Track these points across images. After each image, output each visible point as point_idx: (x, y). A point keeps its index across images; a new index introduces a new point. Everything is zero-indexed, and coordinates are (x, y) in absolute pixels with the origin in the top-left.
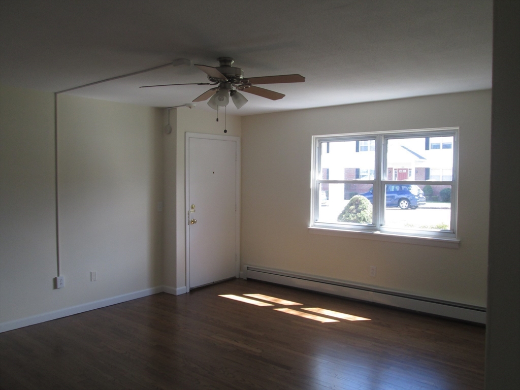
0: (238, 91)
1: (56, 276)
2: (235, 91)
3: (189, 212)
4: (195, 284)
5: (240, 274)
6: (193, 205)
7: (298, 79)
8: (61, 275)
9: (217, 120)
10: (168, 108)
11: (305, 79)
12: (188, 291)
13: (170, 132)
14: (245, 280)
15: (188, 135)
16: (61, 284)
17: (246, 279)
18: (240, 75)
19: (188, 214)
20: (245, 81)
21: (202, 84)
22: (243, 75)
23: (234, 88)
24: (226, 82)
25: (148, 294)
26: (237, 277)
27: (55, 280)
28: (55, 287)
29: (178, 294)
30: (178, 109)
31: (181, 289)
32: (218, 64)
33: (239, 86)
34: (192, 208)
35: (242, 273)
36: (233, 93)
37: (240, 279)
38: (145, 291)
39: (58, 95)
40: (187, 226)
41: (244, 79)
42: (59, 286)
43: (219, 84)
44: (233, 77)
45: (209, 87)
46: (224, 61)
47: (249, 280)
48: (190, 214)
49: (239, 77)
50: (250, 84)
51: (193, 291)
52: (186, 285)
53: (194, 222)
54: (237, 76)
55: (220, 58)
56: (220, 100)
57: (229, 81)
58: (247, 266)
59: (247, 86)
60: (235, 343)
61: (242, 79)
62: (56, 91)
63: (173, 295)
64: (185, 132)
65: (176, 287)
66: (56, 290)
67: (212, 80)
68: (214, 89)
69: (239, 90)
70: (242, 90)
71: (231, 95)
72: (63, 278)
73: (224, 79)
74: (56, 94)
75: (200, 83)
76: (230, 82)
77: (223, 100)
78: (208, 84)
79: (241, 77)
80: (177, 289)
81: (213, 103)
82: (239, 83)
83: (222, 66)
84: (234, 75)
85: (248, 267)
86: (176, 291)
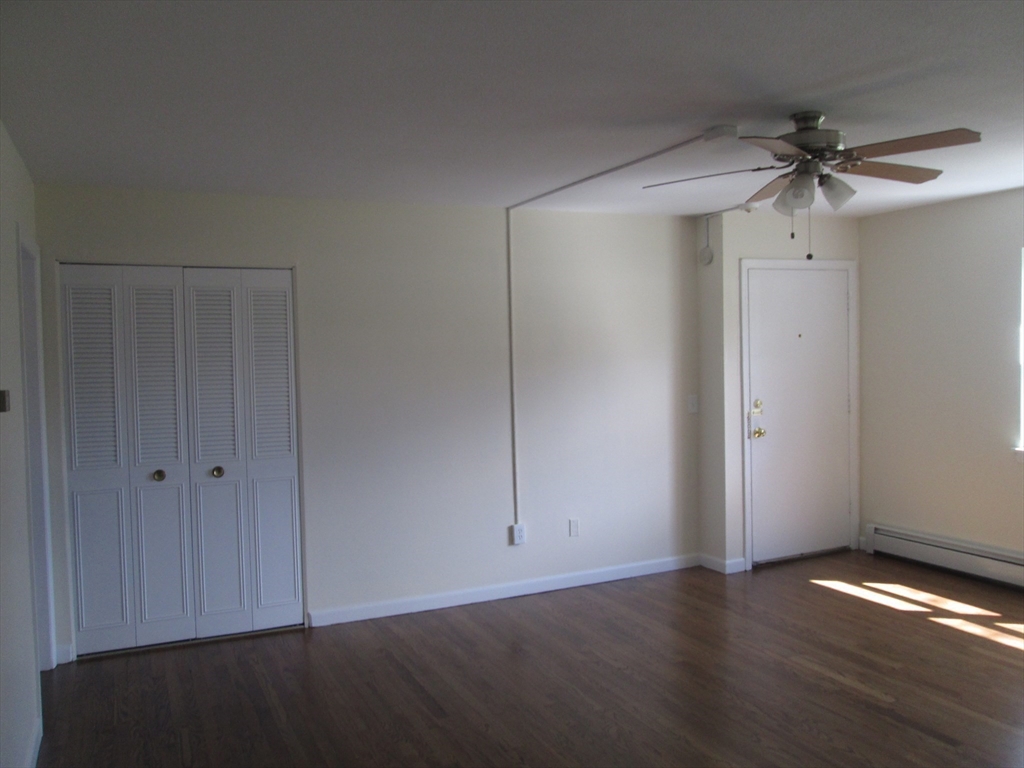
0: (835, 175)
1: (512, 523)
2: (828, 176)
3: (749, 414)
4: (763, 556)
5: (859, 541)
6: (757, 401)
7: (964, 137)
8: (520, 522)
9: (793, 236)
10: (707, 215)
11: (981, 136)
12: (749, 567)
13: (711, 261)
14: (870, 555)
15: (746, 264)
16: (521, 537)
17: (872, 552)
18: (837, 143)
19: (749, 418)
20: (848, 154)
21: (759, 169)
22: (844, 143)
23: (826, 170)
24: (809, 161)
25: (672, 567)
26: (853, 546)
27: (511, 530)
28: (511, 541)
29: (728, 571)
30: (725, 215)
31: (734, 562)
32: (790, 128)
33: (838, 164)
34: (756, 406)
35: (862, 539)
36: (824, 180)
37: (858, 551)
38: (666, 560)
39: (512, 212)
40: (747, 441)
41: (845, 150)
42: (517, 541)
43: (794, 167)
44: (823, 150)
45: (773, 175)
46: (805, 119)
47: (879, 555)
48: (752, 419)
49: (836, 147)
50: (859, 159)
51: (758, 567)
52: (744, 556)
53: (760, 433)
54: (831, 147)
55: (795, 115)
56: (796, 196)
57: (814, 158)
58: (874, 526)
59: (853, 163)
60: (840, 678)
61: (841, 151)
62: (508, 205)
63: (719, 573)
64: (740, 260)
65: (724, 558)
66: (512, 547)
67: (779, 160)
68: (785, 176)
69: (838, 171)
70: (845, 170)
71: (821, 184)
72: (524, 527)
73: (804, 156)
74: (508, 210)
75: (756, 168)
76: (817, 160)
77: (802, 196)
78: (772, 168)
79: (841, 147)
80: (728, 562)
81: (782, 204)
82: (834, 159)
83: (800, 130)
84: (824, 145)
85: (876, 529)
86: (724, 566)
